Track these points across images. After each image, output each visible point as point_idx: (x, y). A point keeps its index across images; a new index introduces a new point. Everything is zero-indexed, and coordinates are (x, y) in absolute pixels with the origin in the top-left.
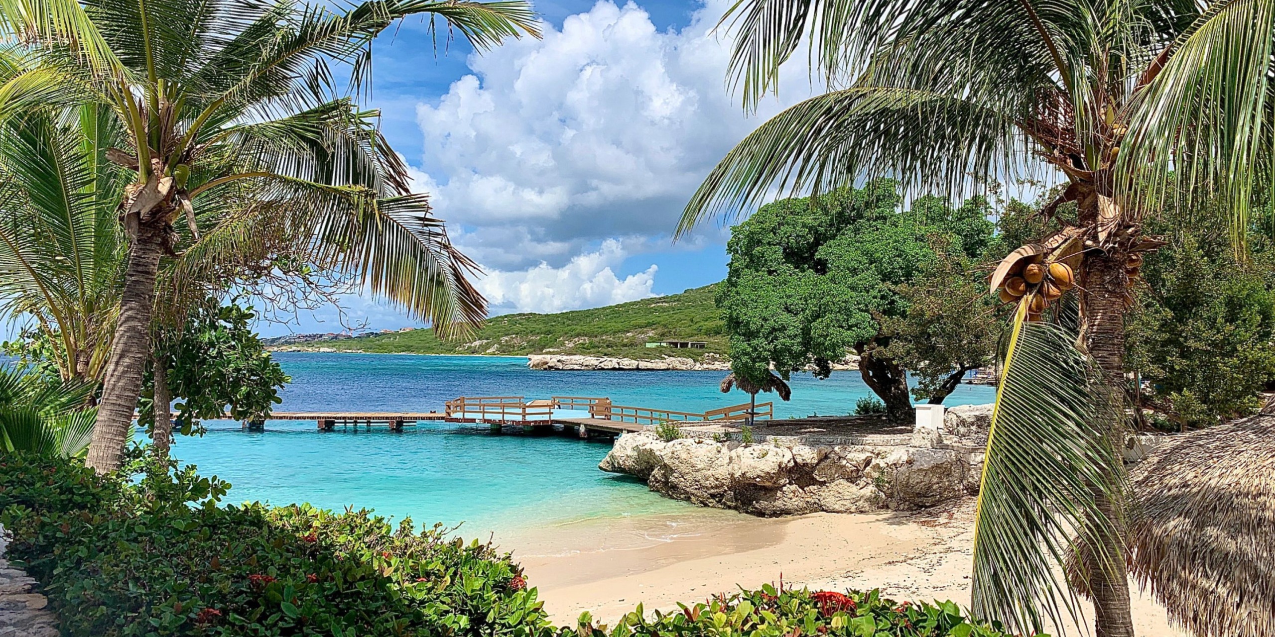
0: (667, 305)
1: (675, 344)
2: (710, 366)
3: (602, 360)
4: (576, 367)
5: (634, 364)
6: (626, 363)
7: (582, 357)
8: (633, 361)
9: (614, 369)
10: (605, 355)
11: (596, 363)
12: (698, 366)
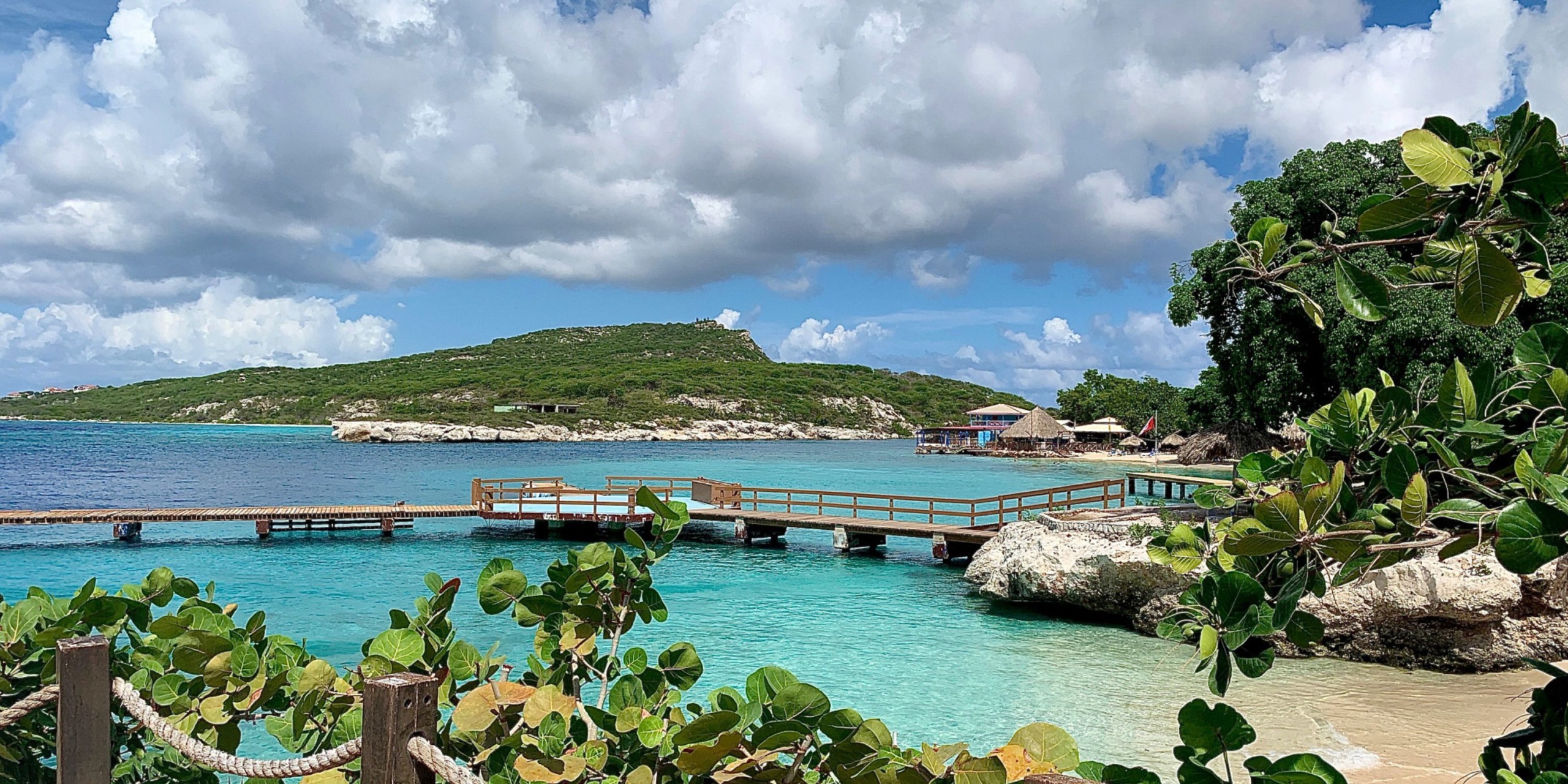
0: (471, 358)
1: (539, 408)
2: (590, 436)
3: (448, 428)
4: (412, 438)
5: (493, 433)
6: (483, 432)
7: (418, 424)
8: (492, 430)
9: (466, 440)
10: (452, 421)
11: (440, 432)
12: (576, 437)
